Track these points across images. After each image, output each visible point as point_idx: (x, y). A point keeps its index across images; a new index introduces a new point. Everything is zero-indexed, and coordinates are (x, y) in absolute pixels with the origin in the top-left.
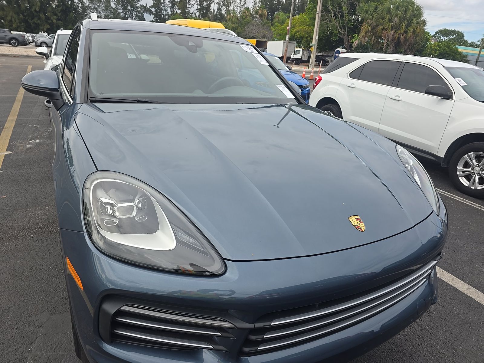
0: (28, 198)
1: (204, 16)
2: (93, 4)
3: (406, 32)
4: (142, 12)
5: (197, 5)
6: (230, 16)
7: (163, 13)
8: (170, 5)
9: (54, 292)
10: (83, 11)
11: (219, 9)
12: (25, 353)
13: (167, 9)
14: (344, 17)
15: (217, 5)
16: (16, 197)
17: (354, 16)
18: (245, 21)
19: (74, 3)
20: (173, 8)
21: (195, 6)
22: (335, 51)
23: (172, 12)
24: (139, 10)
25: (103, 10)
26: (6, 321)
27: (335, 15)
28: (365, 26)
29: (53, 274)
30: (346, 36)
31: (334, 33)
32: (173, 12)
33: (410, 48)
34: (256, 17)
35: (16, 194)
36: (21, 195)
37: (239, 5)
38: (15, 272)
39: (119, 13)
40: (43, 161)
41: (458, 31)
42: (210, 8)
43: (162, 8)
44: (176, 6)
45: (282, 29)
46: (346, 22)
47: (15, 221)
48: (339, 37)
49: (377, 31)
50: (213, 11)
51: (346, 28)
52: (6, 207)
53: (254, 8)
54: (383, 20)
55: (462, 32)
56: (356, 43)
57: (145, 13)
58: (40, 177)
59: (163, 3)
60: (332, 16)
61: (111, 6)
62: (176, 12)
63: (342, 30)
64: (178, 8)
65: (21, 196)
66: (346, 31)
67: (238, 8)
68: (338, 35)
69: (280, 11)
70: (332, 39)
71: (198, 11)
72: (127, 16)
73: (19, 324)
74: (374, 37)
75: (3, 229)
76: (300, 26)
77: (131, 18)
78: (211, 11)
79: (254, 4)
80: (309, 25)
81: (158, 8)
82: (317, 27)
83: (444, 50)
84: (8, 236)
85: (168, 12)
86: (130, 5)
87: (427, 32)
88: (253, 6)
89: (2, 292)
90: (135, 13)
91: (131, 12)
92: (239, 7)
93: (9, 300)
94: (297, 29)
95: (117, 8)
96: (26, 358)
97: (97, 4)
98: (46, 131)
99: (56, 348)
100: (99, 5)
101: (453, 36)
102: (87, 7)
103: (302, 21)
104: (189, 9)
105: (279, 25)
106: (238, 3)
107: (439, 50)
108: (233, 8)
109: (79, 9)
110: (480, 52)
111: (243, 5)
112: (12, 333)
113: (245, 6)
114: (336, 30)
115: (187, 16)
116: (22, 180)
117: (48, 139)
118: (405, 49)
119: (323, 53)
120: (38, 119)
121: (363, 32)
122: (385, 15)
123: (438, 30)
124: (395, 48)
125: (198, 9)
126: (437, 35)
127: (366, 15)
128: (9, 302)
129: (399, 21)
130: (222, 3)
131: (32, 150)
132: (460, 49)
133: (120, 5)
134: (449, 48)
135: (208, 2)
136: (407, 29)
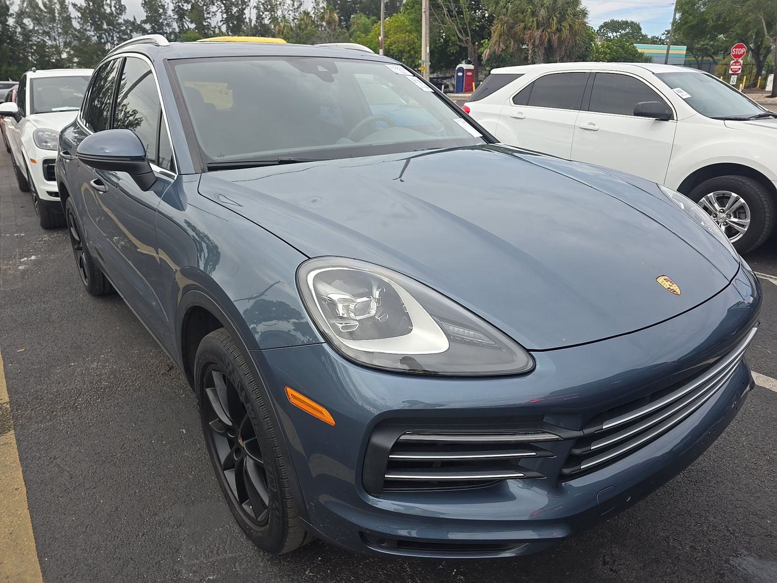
0: (63, 346)
1: (235, 29)
2: (41, 25)
3: (559, 30)
4: (129, 31)
5: (221, 14)
6: (279, 27)
7: (165, 31)
8: (176, 17)
9: (177, 474)
10: (24, 40)
11: (259, 17)
12: (173, 566)
13: (171, 23)
14: (463, 15)
15: (254, 11)
16: (42, 347)
17: (477, 11)
18: (306, 34)
19: (7, 27)
20: (181, 20)
21: (219, 15)
22: (456, 69)
23: (181, 28)
24: (122, 28)
25: (59, 34)
26: (121, 528)
27: (449, 11)
28: (497, 25)
29: (162, 450)
30: (470, 44)
31: (451, 40)
32: (183, 28)
33: (568, 53)
34: (322, 26)
35: (39, 344)
36: (48, 344)
37: (292, 9)
38: (100, 456)
39: (88, 37)
40: (59, 287)
41: (632, 22)
42: (244, 17)
43: (162, 23)
44: (185, 17)
45: (368, 41)
46: (467, 22)
47: (59, 383)
48: (460, 46)
49: (517, 32)
50: (249, 20)
51: (469, 32)
52: (32, 364)
53: (316, 11)
54: (523, 14)
55: (638, 24)
56: (487, 54)
57: (135, 33)
58: (66, 312)
59: (163, 14)
60: (444, 14)
61: (73, 26)
62: (187, 28)
63: (462, 35)
64: (190, 20)
65: (50, 345)
66: (470, 35)
67: (290, 12)
68: (458, 43)
69: (358, 12)
70: (450, 50)
71: (223, 24)
72: (103, 41)
73: (144, 527)
74: (512, 42)
75: (45, 399)
76: (395, 34)
77: (111, 43)
78: (245, 20)
79: (315, 4)
80: (410, 32)
81: (155, 23)
82: (426, 34)
83: (617, 52)
84: (59, 407)
85: (175, 28)
86: (106, 22)
87: (590, 27)
88: (314, 7)
89: (93, 489)
90: (117, 34)
91: (109, 34)
92: (292, 10)
93: (109, 497)
94: (392, 39)
95: (84, 29)
96: (179, 571)
97: (47, 26)
98: (40, 241)
99: (218, 550)
100: (51, 26)
101: (624, 29)
102: (30, 31)
103: (398, 26)
104: (209, 20)
105: (363, 35)
106: (289, 5)
107: (610, 54)
108: (283, 14)
109: (17, 35)
110: (667, 50)
111: (297, 8)
112: (139, 543)
113: (302, 9)
114: (454, 36)
115: (206, 32)
116: (38, 320)
117: (50, 253)
118: (561, 57)
119: (437, 73)
120: (16, 224)
121: (496, 34)
122: (524, 5)
123: (602, 23)
124: (546, 56)
125: (224, 19)
126: (602, 30)
127: (496, 8)
128: (111, 500)
129: (547, 14)
130: (262, 6)
131: (31, 273)
132: (641, 48)
133: (89, 24)
134: (623, 49)
135: (240, 7)
136: (560, 25)
